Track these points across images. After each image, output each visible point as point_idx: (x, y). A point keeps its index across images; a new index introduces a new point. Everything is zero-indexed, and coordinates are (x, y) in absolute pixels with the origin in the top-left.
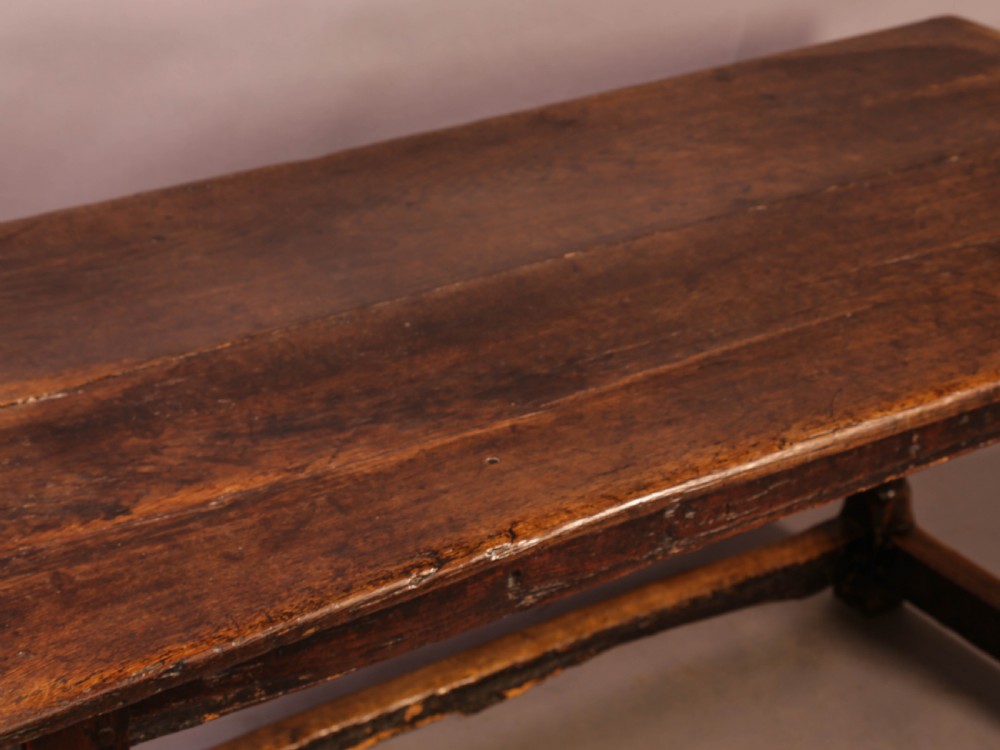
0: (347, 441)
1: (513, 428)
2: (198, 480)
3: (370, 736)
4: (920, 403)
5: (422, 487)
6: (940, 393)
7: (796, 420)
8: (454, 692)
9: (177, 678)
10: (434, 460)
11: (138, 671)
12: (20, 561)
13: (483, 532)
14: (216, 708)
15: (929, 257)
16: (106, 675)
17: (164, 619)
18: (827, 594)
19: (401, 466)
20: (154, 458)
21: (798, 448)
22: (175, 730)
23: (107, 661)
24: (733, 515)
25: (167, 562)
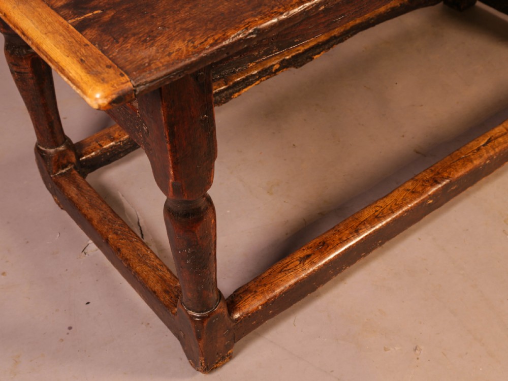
3: (257, 80)
8: (292, 57)
9: (255, 38)
11: (234, 35)
14: (254, 60)
16: (216, 37)
17: (237, 4)
18: (441, 3)
23: (214, 29)
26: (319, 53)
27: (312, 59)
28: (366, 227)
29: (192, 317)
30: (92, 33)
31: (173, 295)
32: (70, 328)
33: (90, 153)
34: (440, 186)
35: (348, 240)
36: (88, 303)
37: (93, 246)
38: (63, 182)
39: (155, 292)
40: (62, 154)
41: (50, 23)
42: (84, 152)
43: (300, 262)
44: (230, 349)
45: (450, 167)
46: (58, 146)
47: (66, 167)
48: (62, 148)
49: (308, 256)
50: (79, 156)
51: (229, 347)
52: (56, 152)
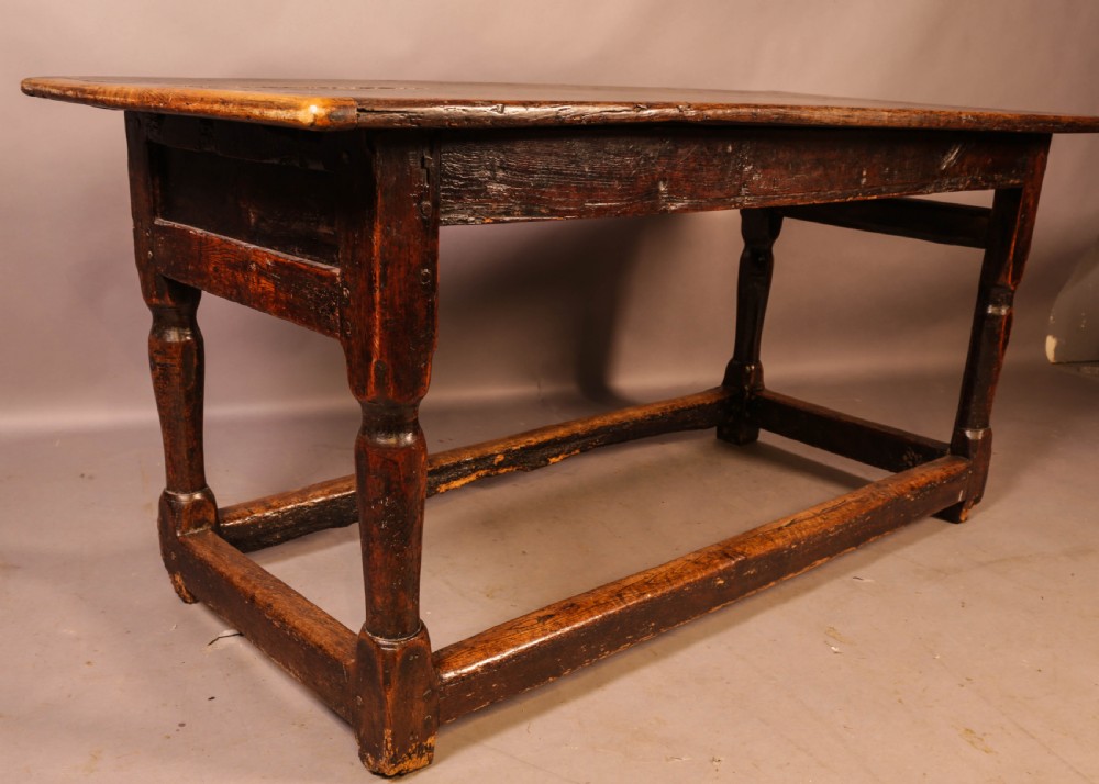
8: (522, 449)
26: (557, 456)
27: (547, 463)
28: (632, 592)
29: (379, 647)
31: (348, 647)
32: (182, 725)
34: (733, 562)
36: (213, 698)
38: (194, 542)
40: (197, 505)
42: (226, 516)
43: (539, 621)
44: (431, 736)
45: (743, 542)
46: (194, 490)
47: (200, 526)
48: (198, 496)
49: (550, 616)
50: (219, 521)
51: (430, 729)
52: (189, 500)
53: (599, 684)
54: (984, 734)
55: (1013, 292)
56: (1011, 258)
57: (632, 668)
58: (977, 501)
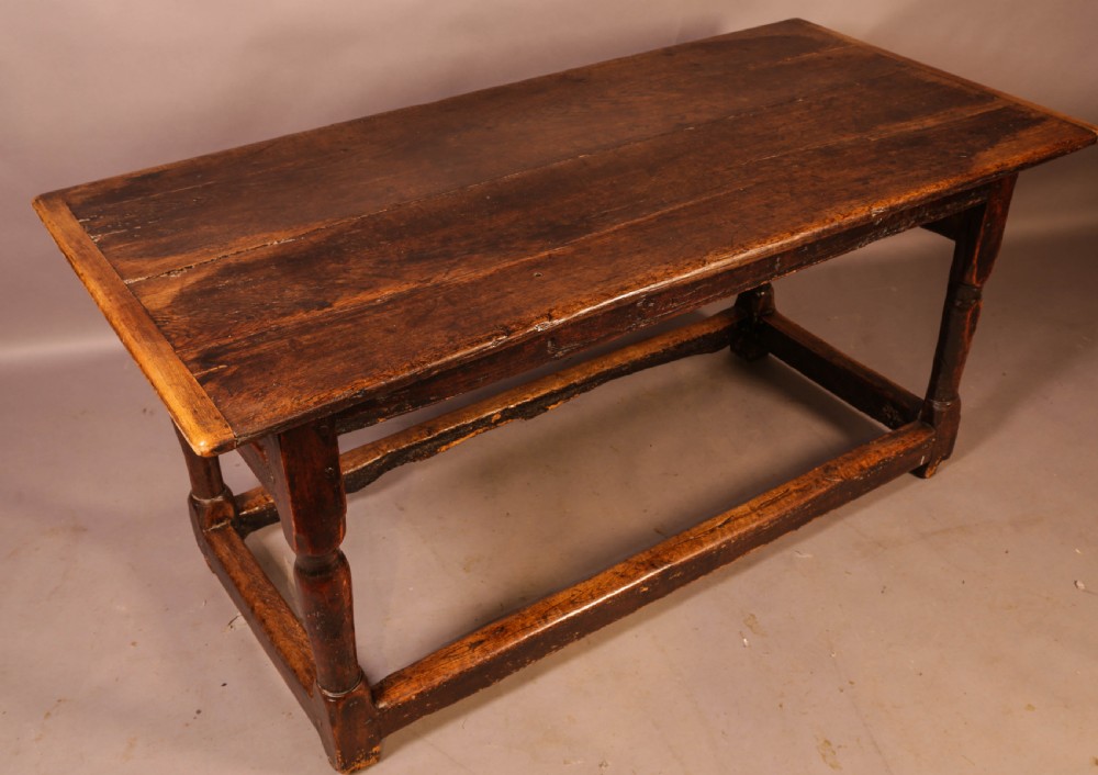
0: (455, 264)
1: (550, 256)
2: (371, 287)
3: (472, 431)
4: (782, 239)
5: (498, 290)
6: (792, 234)
7: (712, 250)
8: (519, 406)
10: (504, 275)
11: (339, 394)
12: (272, 333)
13: (533, 315)
14: (384, 415)
15: (786, 156)
16: (322, 396)
17: (352, 365)
18: (727, 350)
19: (485, 278)
20: (345, 275)
21: (713, 265)
22: (362, 427)
23: (322, 389)
24: (675, 304)
25: (354, 333)
26: (555, 403)
27: (546, 410)
28: (557, 613)
29: (326, 698)
30: (211, 386)
32: (199, 712)
33: (253, 507)
34: (659, 571)
35: (532, 626)
36: (224, 685)
37: (241, 620)
38: (216, 539)
39: (295, 671)
40: (218, 506)
41: (177, 375)
42: (245, 505)
43: (470, 648)
44: (375, 746)
45: (673, 549)
46: (214, 496)
47: (222, 521)
48: (220, 499)
49: (481, 642)
50: (238, 511)
51: (374, 743)
52: (211, 503)
53: (532, 677)
54: (840, 747)
55: (980, 289)
56: (975, 262)
57: (565, 659)
58: (946, 458)
